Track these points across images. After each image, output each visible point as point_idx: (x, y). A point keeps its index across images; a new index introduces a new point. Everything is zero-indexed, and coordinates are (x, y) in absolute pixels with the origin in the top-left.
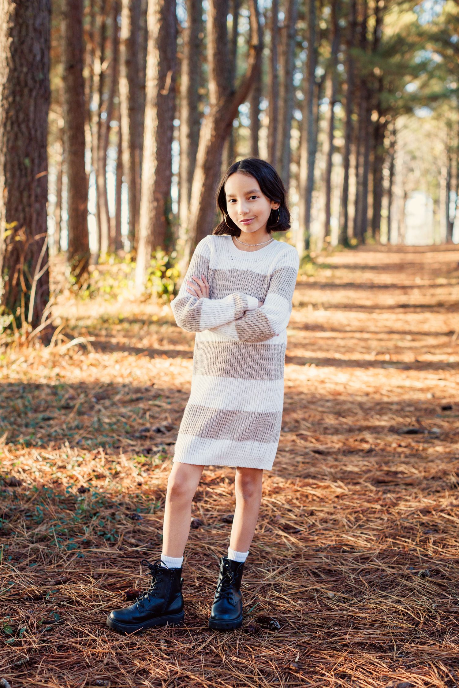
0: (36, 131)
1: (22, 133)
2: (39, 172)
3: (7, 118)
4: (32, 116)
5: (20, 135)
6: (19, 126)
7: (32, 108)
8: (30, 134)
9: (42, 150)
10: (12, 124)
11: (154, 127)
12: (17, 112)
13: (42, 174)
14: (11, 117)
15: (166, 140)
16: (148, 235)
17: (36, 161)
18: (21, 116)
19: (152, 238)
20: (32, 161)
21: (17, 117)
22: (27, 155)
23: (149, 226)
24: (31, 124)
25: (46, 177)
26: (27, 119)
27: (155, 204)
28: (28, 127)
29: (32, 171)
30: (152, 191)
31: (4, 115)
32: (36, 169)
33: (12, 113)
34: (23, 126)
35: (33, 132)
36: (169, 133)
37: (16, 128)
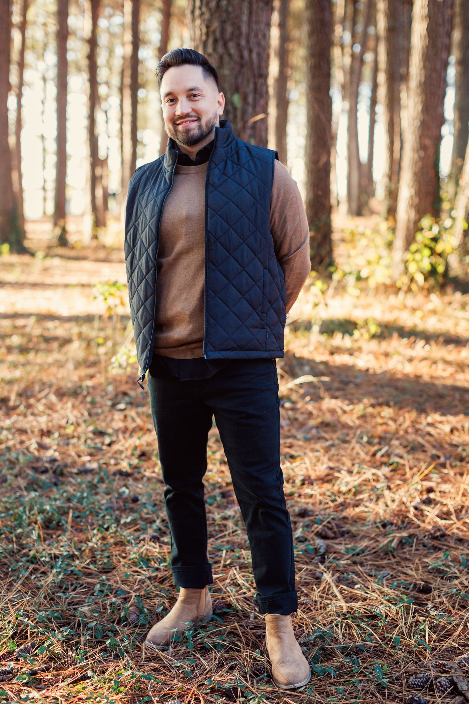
0: (250, 51)
1: (230, 55)
2: (255, 114)
3: (207, 34)
4: (244, 29)
5: (226, 58)
6: (225, 45)
7: (245, 18)
8: (242, 57)
9: (260, 81)
10: (215, 41)
11: (423, 48)
12: (223, 23)
13: (260, 116)
14: (214, 32)
15: (439, 65)
16: (412, 197)
17: (250, 99)
18: (229, 29)
19: (416, 200)
20: (245, 99)
21: (223, 31)
22: (237, 90)
23: (412, 184)
24: (243, 43)
25: (264, 121)
26: (237, 35)
27: (422, 153)
28: (238, 45)
29: (244, 113)
30: (418, 137)
31: (204, 30)
32: (250, 110)
33: (216, 24)
34: (231, 45)
35: (246, 53)
36: (444, 55)
37: (220, 50)
